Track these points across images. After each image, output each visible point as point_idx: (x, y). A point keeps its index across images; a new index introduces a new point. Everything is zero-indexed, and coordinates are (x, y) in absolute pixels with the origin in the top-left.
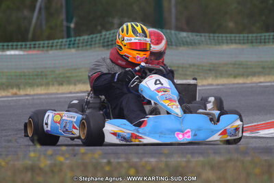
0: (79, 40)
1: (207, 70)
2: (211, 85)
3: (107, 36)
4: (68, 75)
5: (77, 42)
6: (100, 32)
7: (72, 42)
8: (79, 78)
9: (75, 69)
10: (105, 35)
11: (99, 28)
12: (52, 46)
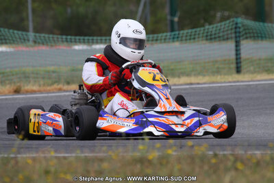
0: (183, 34)
3: (210, 30)
4: (172, 67)
5: (181, 35)
6: (203, 26)
7: (176, 36)
9: (180, 62)
10: (208, 29)
11: (202, 21)
12: (157, 40)
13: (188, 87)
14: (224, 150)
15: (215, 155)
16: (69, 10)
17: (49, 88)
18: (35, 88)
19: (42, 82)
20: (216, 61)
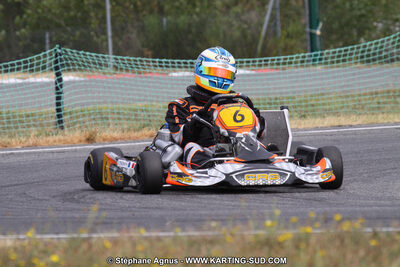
0: (328, 53)
3: (368, 48)
5: (325, 56)
7: (318, 57)
8: (324, 107)
9: (323, 94)
10: (365, 46)
12: (290, 63)
13: (335, 130)
14: (388, 226)
15: (375, 235)
16: (165, 20)
17: (136, 134)
18: (115, 135)
19: (126, 126)
20: (377, 93)
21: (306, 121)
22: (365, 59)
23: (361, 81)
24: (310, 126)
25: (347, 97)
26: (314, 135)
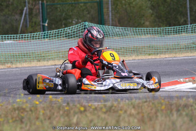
0: (50, 32)
1: (131, 51)
2: (135, 60)
4: (43, 55)
6: (64, 28)
7: (46, 34)
8: (50, 57)
9: (48, 51)
10: (66, 30)
12: (33, 37)
13: (53, 67)
21: (40, 63)
22: (67, 35)
23: (66, 45)
24: (42, 65)
25: (59, 52)
26: (43, 69)
